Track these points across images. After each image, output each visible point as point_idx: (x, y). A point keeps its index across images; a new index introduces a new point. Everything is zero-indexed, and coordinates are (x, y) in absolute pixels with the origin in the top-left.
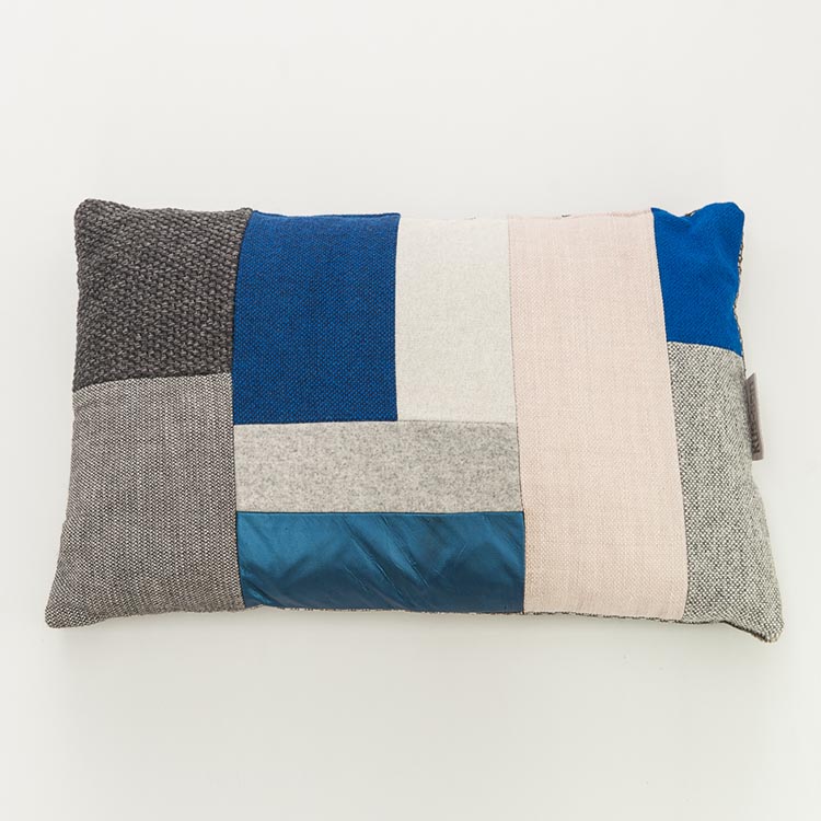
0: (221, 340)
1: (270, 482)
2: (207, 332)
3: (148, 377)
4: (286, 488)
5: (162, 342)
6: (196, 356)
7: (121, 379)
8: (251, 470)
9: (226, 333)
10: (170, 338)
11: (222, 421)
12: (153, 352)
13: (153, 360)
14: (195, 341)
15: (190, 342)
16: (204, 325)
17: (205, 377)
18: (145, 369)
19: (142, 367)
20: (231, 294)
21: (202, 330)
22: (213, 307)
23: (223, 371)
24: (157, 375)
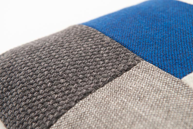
0: (120, 51)
2: (108, 53)
3: (91, 93)
5: (82, 72)
6: (112, 66)
7: (70, 107)
9: (120, 47)
10: (86, 68)
11: (170, 82)
12: (81, 80)
13: (85, 83)
14: (104, 60)
15: (101, 62)
16: (101, 52)
17: (131, 70)
18: (84, 91)
19: (80, 91)
20: (102, 35)
21: (102, 54)
22: (98, 44)
23: (139, 61)
24: (96, 88)
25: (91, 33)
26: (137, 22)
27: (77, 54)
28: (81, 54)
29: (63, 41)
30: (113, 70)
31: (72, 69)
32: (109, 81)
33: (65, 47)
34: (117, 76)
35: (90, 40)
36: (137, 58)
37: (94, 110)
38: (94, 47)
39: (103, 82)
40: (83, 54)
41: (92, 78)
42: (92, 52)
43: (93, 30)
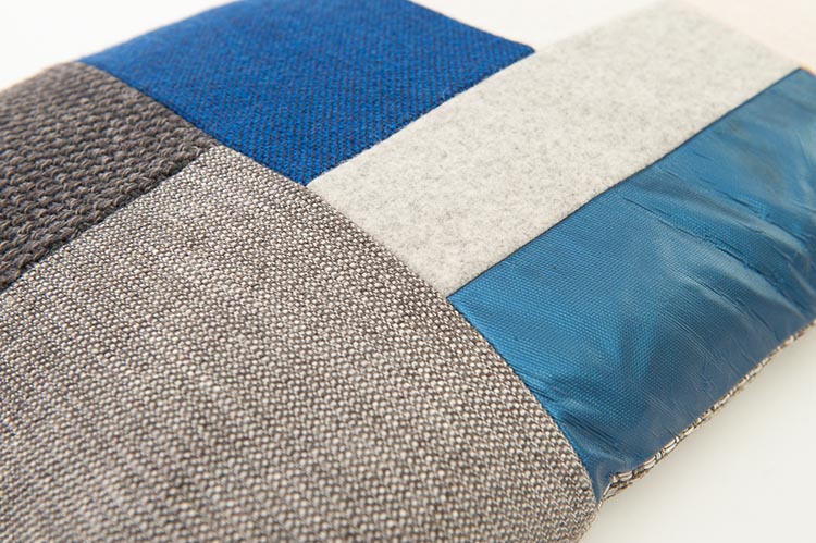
0: (160, 126)
1: (455, 217)
2: (127, 132)
3: (65, 240)
4: (490, 208)
6: (134, 164)
7: (8, 284)
8: (403, 220)
9: (161, 114)
10: (62, 177)
11: (277, 195)
12: (42, 211)
13: (53, 217)
14: (112, 153)
15: (105, 159)
16: (109, 131)
17: (181, 173)
18: (48, 237)
19: (38, 239)
20: (119, 84)
21: (111, 137)
22: (103, 109)
23: (205, 148)
24: (81, 227)
25: (88, 83)
26: (222, 45)
27: (42, 141)
28: (52, 140)
29: (8, 111)
30: (133, 176)
31: (21, 182)
32: (118, 206)
33: (11, 124)
34: (143, 191)
35: (84, 100)
36: (201, 140)
37: (67, 285)
38: (91, 119)
39: (102, 210)
40: (59, 141)
41: (72, 202)
42: (84, 134)
43: (96, 74)
